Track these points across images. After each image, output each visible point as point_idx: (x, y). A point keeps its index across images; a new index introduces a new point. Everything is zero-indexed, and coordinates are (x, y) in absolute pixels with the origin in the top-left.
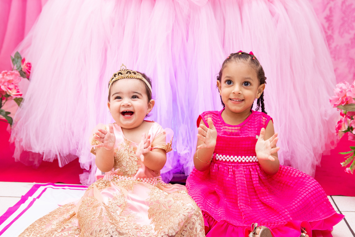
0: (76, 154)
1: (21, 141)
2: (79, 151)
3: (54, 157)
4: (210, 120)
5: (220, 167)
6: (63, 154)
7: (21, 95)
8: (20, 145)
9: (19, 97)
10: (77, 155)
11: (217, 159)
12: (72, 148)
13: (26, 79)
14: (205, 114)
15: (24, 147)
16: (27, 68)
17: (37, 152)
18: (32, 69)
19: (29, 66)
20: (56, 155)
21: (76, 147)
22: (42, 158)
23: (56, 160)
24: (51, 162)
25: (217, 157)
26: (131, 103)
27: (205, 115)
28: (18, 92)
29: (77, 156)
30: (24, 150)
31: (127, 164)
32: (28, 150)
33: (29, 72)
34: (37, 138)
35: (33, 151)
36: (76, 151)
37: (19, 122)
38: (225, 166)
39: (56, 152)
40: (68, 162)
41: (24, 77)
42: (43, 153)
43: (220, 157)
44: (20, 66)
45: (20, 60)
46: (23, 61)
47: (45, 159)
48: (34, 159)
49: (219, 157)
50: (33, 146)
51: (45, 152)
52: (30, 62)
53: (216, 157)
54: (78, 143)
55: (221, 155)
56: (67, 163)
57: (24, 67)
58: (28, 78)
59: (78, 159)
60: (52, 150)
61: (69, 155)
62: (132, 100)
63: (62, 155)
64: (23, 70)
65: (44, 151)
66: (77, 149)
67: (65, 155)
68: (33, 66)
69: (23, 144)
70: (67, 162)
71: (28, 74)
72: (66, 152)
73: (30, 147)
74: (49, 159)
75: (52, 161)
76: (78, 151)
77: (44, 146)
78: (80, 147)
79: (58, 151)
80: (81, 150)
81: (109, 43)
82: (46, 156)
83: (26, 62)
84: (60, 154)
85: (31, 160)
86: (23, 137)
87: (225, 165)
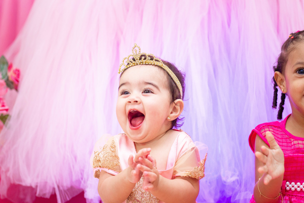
0: (80, 185)
1: (8, 170)
2: (85, 182)
3: (51, 191)
4: (269, 134)
5: (294, 200)
6: (62, 186)
7: (7, 110)
8: (6, 176)
9: (5, 112)
10: (82, 187)
11: (288, 188)
12: (74, 179)
13: (14, 91)
14: (260, 127)
15: (11, 178)
16: (14, 76)
17: (28, 185)
18: (21, 77)
19: (18, 73)
20: (54, 189)
21: (80, 176)
22: (36, 193)
23: (54, 196)
24: (47, 199)
25: (288, 186)
26: (141, 100)
27: (261, 129)
28: (3, 106)
29: (82, 189)
30: (12, 182)
31: (142, 197)
32: (17, 183)
33: (18, 81)
34: (28, 166)
35: (24, 184)
36: (80, 182)
37: (5, 146)
38: (301, 199)
39: (53, 184)
40: (71, 198)
41: (11, 88)
42: (37, 186)
43: (292, 186)
44: (6, 74)
45: (6, 67)
46: (10, 67)
47: (39, 195)
48: (25, 195)
49: (290, 186)
50: (23, 177)
51: (39, 185)
52: (18, 68)
53: (286, 186)
54: (83, 171)
55: (293, 183)
56: (68, 199)
57: (11, 74)
58: (16, 88)
59: (83, 193)
60: (48, 181)
61: (71, 189)
62: (143, 95)
63: (61, 188)
64: (10, 79)
65: (37, 183)
66: (82, 179)
67: (66, 188)
68: (22, 73)
69: (10, 174)
70: (69, 197)
71: (16, 82)
72: (66, 184)
73: (20, 180)
74: (45, 194)
75: (48, 196)
76: (82, 182)
77: (38, 177)
78: (85, 176)
79: (56, 182)
80: (87, 180)
81: (122, 33)
82: (41, 190)
83: (14, 68)
84: (58, 187)
85: (22, 196)
86: (11, 165)
87: (301, 197)
